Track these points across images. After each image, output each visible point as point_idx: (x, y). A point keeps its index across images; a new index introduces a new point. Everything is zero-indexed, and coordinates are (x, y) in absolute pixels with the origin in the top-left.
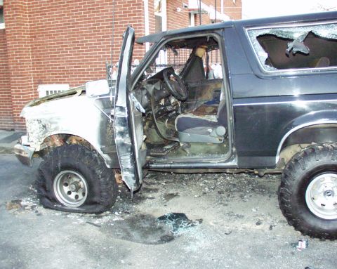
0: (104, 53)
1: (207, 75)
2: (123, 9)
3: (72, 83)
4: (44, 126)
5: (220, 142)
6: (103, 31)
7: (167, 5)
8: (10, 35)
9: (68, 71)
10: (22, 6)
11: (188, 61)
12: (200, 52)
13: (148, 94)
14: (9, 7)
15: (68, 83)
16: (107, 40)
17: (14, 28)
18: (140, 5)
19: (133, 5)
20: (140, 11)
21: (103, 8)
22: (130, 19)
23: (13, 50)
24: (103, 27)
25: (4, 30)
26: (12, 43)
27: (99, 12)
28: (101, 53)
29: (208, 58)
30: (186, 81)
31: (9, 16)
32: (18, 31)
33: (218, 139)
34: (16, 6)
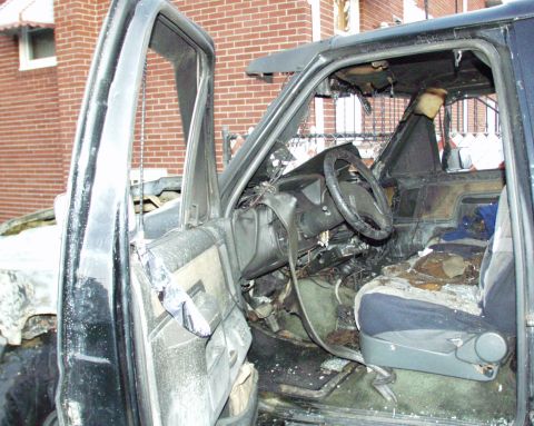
0: (233, 109)
1: (445, 160)
2: (270, 21)
3: (172, 166)
4: (22, 291)
5: (486, 378)
6: (230, 65)
7: (361, 17)
8: (64, 75)
9: (165, 143)
10: (86, 23)
11: (400, 128)
12: (430, 104)
13: (275, 222)
14: (63, 25)
15: (166, 166)
16: (238, 83)
17: (71, 63)
18: (303, 10)
19: (290, 12)
20: (303, 24)
21: (231, 20)
22: (284, 40)
23: (68, 103)
24: (232, 58)
25: (55, 67)
26: (66, 91)
27: (222, 28)
28: (228, 109)
29: (448, 119)
30: (395, 174)
31: (64, 41)
32: (77, 68)
33: (479, 370)
34: (75, 22)
